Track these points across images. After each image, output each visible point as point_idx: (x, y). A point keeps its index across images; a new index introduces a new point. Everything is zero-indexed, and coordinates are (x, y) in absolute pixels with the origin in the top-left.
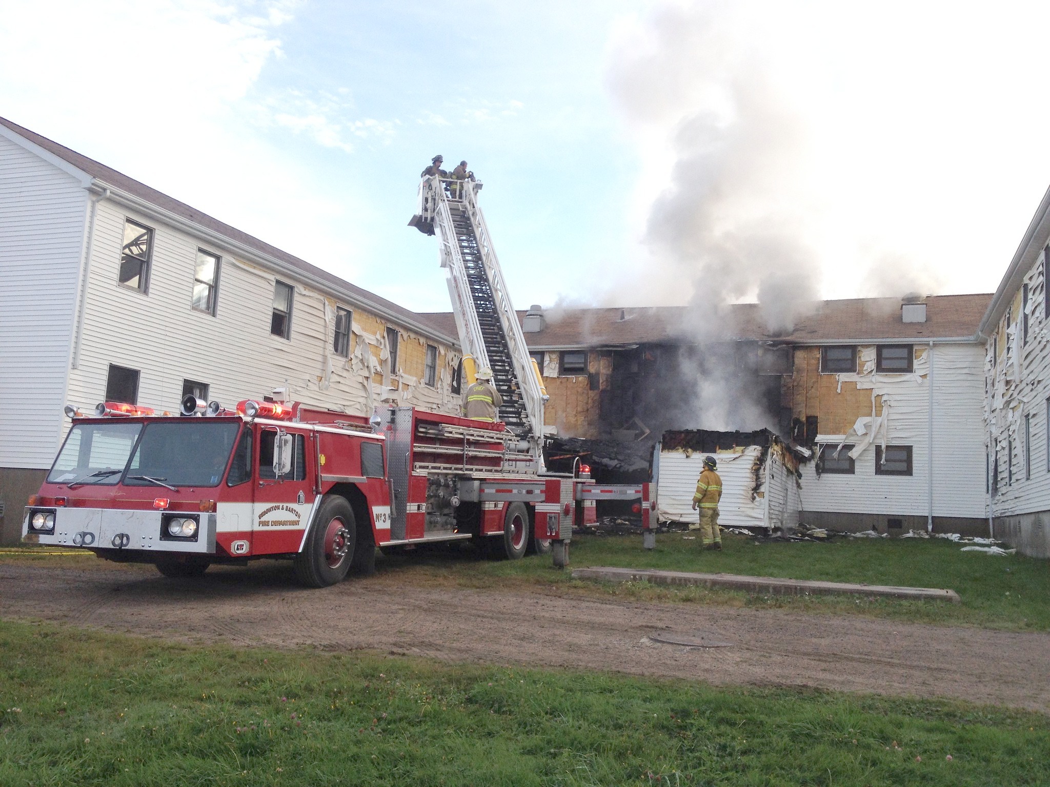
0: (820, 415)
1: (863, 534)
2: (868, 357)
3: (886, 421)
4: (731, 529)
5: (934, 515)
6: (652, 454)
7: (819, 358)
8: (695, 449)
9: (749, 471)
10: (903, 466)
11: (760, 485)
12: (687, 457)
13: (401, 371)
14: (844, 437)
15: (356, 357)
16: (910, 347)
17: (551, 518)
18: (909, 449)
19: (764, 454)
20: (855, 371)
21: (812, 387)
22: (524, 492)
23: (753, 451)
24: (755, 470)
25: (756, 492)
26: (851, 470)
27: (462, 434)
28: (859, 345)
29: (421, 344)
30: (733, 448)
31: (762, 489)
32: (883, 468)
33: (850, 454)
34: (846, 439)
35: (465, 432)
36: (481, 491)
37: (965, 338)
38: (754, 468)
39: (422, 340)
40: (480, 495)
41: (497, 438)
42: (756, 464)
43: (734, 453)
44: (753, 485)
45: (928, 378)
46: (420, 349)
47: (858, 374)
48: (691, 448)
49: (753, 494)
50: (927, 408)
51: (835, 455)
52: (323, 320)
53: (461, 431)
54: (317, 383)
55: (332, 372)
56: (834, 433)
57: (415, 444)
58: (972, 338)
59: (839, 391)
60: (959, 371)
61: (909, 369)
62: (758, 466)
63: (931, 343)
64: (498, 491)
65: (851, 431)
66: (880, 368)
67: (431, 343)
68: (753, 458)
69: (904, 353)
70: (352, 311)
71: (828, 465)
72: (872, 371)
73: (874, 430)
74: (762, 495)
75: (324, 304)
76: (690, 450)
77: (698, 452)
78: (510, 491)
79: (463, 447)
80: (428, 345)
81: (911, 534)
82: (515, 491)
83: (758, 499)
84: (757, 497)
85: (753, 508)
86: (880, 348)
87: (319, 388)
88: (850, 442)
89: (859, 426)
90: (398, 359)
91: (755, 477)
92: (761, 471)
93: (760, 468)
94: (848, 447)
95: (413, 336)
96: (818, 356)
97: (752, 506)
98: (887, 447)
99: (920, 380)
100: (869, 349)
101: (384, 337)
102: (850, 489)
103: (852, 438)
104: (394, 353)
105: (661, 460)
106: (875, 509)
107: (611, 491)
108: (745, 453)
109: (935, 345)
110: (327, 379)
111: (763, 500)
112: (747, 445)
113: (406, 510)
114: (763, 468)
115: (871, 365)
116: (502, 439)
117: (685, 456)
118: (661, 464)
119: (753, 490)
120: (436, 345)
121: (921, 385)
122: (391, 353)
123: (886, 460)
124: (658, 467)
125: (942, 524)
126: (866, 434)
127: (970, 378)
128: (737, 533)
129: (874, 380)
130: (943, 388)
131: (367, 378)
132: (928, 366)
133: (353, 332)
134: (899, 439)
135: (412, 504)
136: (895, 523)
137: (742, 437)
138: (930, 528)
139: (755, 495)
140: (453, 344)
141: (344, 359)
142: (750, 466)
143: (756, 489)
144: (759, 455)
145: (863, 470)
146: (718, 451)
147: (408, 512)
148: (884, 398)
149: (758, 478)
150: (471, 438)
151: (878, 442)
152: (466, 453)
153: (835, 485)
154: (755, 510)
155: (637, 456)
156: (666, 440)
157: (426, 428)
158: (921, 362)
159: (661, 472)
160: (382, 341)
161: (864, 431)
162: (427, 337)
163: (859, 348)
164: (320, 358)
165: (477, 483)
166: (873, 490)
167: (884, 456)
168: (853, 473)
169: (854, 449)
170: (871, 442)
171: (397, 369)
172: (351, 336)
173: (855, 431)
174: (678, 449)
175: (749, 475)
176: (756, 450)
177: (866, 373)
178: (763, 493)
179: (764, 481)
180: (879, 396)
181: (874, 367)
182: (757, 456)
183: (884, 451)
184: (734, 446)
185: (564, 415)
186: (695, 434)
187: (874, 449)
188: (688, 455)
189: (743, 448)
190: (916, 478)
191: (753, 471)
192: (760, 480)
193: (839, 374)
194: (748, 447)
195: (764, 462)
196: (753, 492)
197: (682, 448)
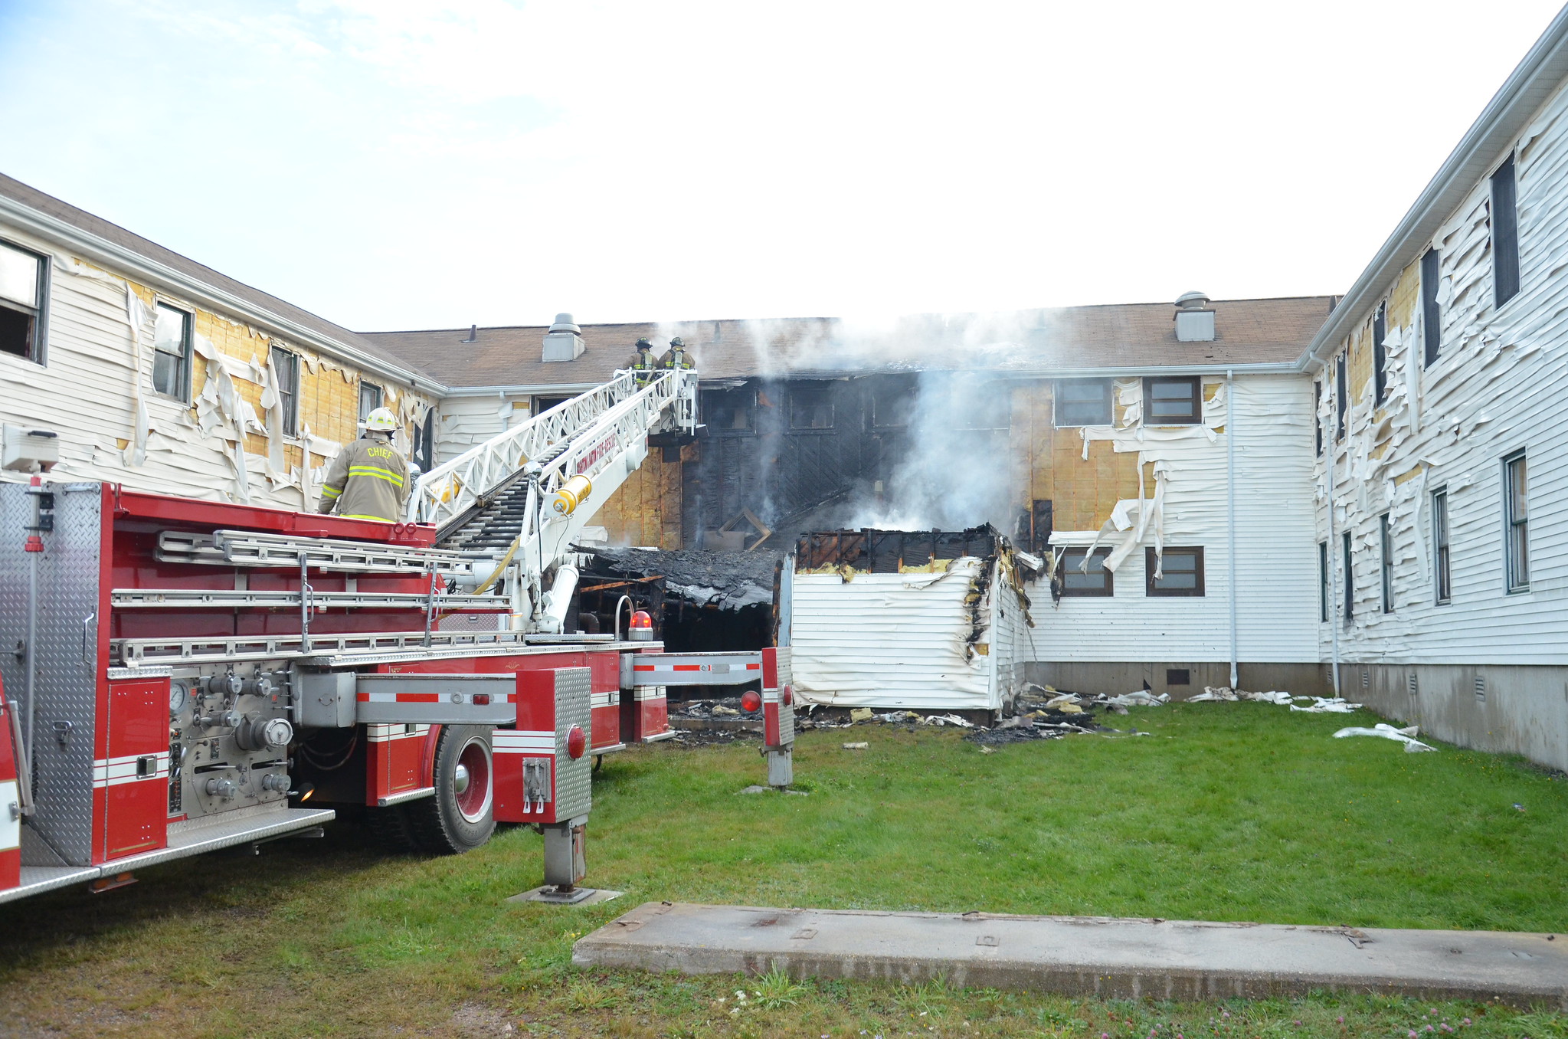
0: (1056, 499)
1: (1131, 697)
2: (1131, 398)
3: (1161, 506)
4: (931, 717)
5: (1239, 660)
6: (777, 578)
7: (1051, 401)
8: (858, 567)
9: (960, 605)
10: (1190, 581)
11: (982, 630)
12: (845, 581)
13: (307, 429)
14: (1096, 534)
15: (207, 402)
16: (1195, 380)
17: (531, 768)
18: (1198, 552)
19: (987, 572)
20: (1109, 422)
21: (1041, 450)
22: (467, 699)
23: (967, 567)
24: (970, 603)
25: (974, 645)
26: (1107, 591)
27: (294, 555)
28: (1115, 378)
29: (349, 380)
30: (929, 561)
31: (985, 638)
32: (1157, 585)
33: (1105, 563)
34: (1100, 537)
35: (302, 551)
36: (361, 697)
37: (1283, 365)
38: (968, 599)
39: (349, 374)
40: (357, 710)
41: (411, 564)
42: (972, 592)
43: (932, 571)
44: (968, 630)
45: (1225, 433)
46: (346, 388)
47: (1115, 427)
48: (850, 563)
49: (968, 648)
50: (1225, 482)
51: (1083, 565)
52: (126, 328)
53: (291, 547)
54: (117, 451)
55: (152, 431)
56: (1079, 528)
57: (115, 591)
58: (1294, 364)
59: (1085, 456)
60: (1273, 421)
61: (1195, 418)
62: (977, 595)
63: (1230, 373)
64: (401, 698)
65: (1107, 523)
66: (1149, 417)
67: (369, 380)
68: (966, 581)
69: (1186, 390)
70: (192, 311)
71: (1071, 582)
72: (1136, 422)
73: (1143, 521)
74: (984, 650)
75: (127, 296)
76: (848, 568)
77: (864, 571)
78: (433, 698)
79: (300, 589)
80: (363, 383)
81: (1207, 696)
82: (444, 698)
83: (977, 657)
84: (976, 654)
85: (969, 675)
86: (1148, 382)
87: (124, 461)
88: (1105, 543)
89: (1119, 515)
90: (300, 409)
91: (971, 616)
92: (982, 605)
93: (980, 599)
94: (1104, 552)
95: (330, 364)
96: (1049, 397)
97: (967, 670)
98: (1165, 549)
99: (1213, 436)
100: (1131, 385)
101: (267, 366)
102: (1105, 622)
103: (1108, 536)
104: (290, 396)
105: (795, 589)
106: (1146, 654)
107: (696, 668)
108: (952, 571)
109: (1235, 377)
110: (140, 444)
111: (986, 659)
112: (955, 556)
113: (90, 779)
114: (984, 598)
115: (1135, 412)
116: (421, 564)
117: (838, 579)
118: (795, 597)
119: (967, 640)
120: (378, 383)
121: (1214, 445)
122: (284, 396)
123: (1163, 572)
124: (790, 602)
125: (1253, 675)
126: (1131, 528)
127: (1291, 431)
128: (942, 723)
129: (1140, 437)
130: (1249, 449)
131: (233, 443)
132: (1224, 412)
133: (197, 354)
134: (1183, 536)
135: (112, 761)
136: (1179, 675)
137: (945, 540)
138: (1234, 681)
139: (972, 649)
140: (413, 382)
141: (179, 406)
142: (961, 596)
143: (974, 638)
144: (978, 574)
145: (1127, 590)
146: (902, 569)
147: (97, 785)
148: (1157, 467)
149: (976, 617)
150: (325, 566)
151: (1150, 541)
152: (309, 603)
153: (1082, 617)
154: (974, 679)
155: (750, 579)
156: (803, 550)
157: (189, 542)
158: (1217, 404)
159: (795, 612)
160: (263, 371)
161: (1128, 524)
162: (360, 369)
163: (1116, 383)
164: (121, 403)
165: (346, 681)
166: (1142, 622)
167: (1159, 564)
168: (1111, 594)
169: (1112, 555)
170: (1139, 541)
171: (298, 428)
172: (195, 362)
173: (1112, 523)
174: (827, 567)
175: (960, 613)
176: (971, 565)
177: (1127, 424)
178: (987, 645)
179: (987, 622)
180: (1149, 464)
181: (1140, 415)
182: (974, 577)
183: (1160, 556)
184: (931, 558)
185: (619, 507)
186: (857, 537)
187: (1143, 553)
188: (845, 577)
189: (947, 561)
190: (1211, 600)
191: (967, 605)
192: (980, 621)
193: (1084, 427)
194: (957, 561)
195: (988, 588)
196: (968, 644)
197: (834, 565)
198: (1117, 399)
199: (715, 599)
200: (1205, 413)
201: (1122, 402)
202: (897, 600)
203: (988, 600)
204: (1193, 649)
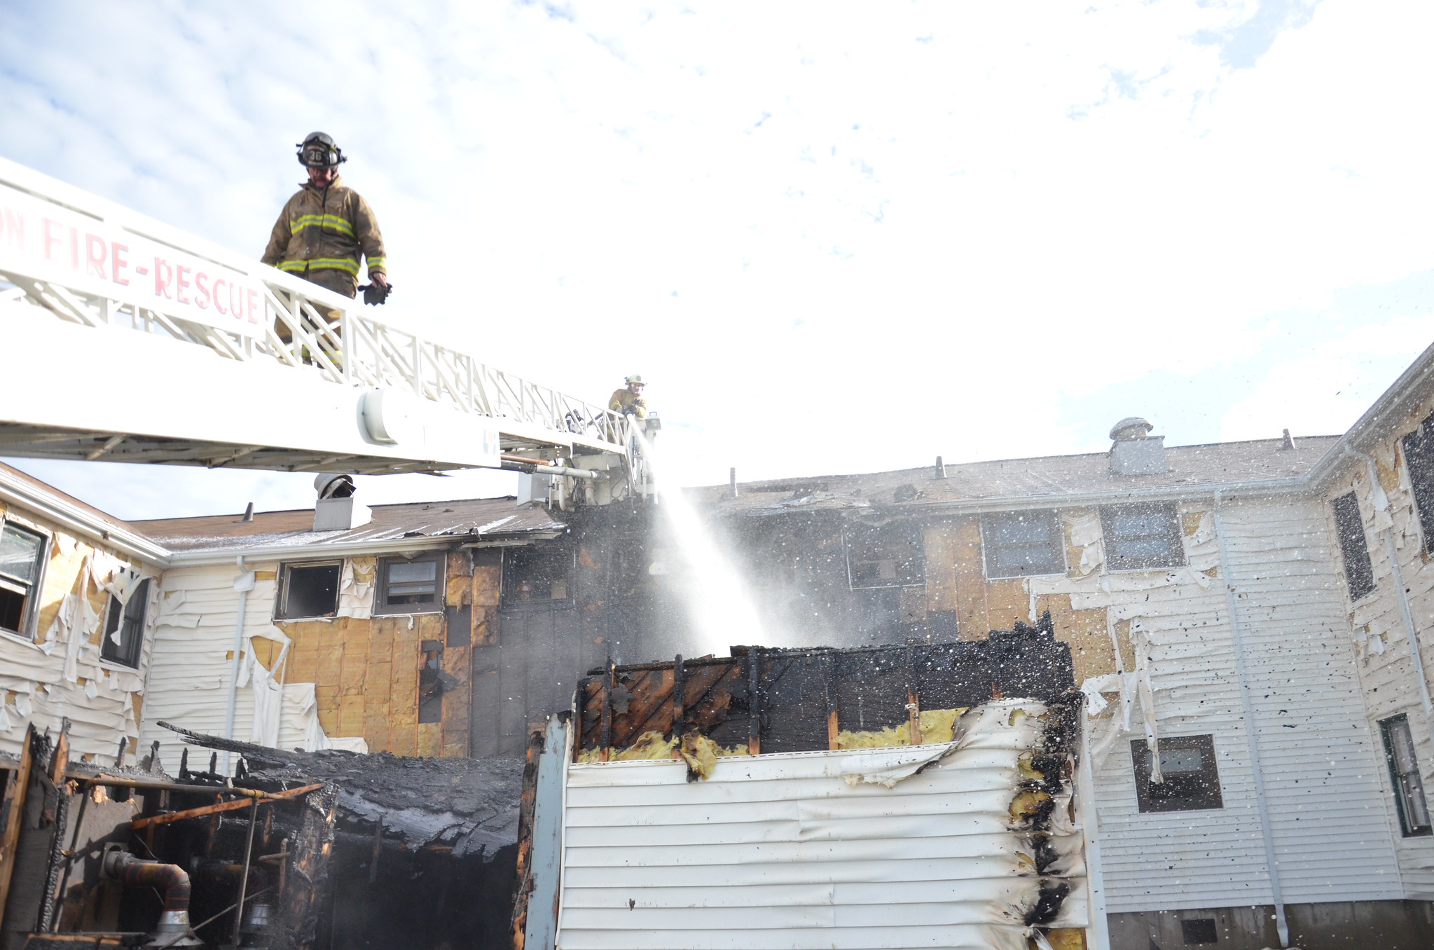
2: (1088, 535)
3: (1148, 680)
5: (1288, 901)
7: (978, 546)
8: (727, 742)
9: (997, 825)
10: (1199, 786)
11: (1064, 891)
12: (693, 775)
16: (1167, 508)
18: (1205, 744)
19: (1060, 734)
20: (1060, 569)
21: (972, 612)
23: (1008, 726)
24: (1026, 817)
25: (1046, 932)
28: (1061, 509)
30: (905, 716)
31: (1074, 913)
32: (1155, 795)
38: (1019, 808)
42: (1026, 787)
43: (918, 742)
44: (1028, 892)
45: (1221, 575)
47: (1069, 575)
48: (708, 732)
49: (1029, 942)
50: (1230, 643)
59: (1032, 618)
60: (1280, 557)
61: (1178, 558)
62: (1042, 798)
63: (1217, 496)
66: (1114, 561)
68: (1009, 760)
69: (1157, 523)
72: (1098, 568)
73: (1126, 702)
74: (1075, 944)
76: (703, 743)
77: (741, 748)
86: (1105, 514)
89: (1092, 696)
91: (1031, 853)
92: (1059, 822)
93: (1049, 807)
96: (976, 538)
98: (1161, 741)
99: (1203, 581)
100: (1084, 516)
105: (571, 799)
106: (1149, 899)
108: (971, 737)
109: (1224, 500)
112: (971, 697)
114: (1062, 803)
115: (1093, 554)
117: (678, 772)
118: (569, 820)
119: (1029, 920)
121: (1208, 593)
123: (1163, 772)
124: (556, 835)
125: (1311, 922)
126: (1109, 715)
127: (1306, 570)
129: (1106, 587)
130: (1256, 596)
132: (1216, 548)
134: (1182, 722)
136: (1200, 929)
137: (944, 662)
138: (1283, 934)
139: (1042, 944)
142: (997, 801)
143: (1044, 913)
144: (1039, 741)
145: (1114, 805)
146: (839, 739)
148: (1133, 630)
149: (1045, 858)
151: (1137, 732)
156: (593, 704)
158: (1203, 539)
159: (570, 859)
161: (1105, 709)
163: (1062, 515)
166: (1138, 851)
167: (1156, 764)
170: (1122, 732)
174: (649, 742)
175: (1000, 845)
176: (1019, 719)
177: (1086, 571)
178: (1081, 931)
179: (1077, 868)
180: (1123, 623)
181: (1102, 558)
182: (1029, 748)
183: (1155, 750)
184: (911, 706)
185: (385, 709)
186: (723, 667)
187: (1128, 749)
188: (695, 764)
189: (951, 714)
190: (1230, 813)
191: (1017, 824)
192: (1056, 865)
193: (1027, 577)
194: (978, 709)
195: (1068, 774)
196: (1029, 931)
197: (667, 738)
198: (1068, 538)
199: (448, 835)
200: (1188, 552)
201: (1076, 540)
202: (829, 817)
203: (1071, 809)
204: (1216, 887)
